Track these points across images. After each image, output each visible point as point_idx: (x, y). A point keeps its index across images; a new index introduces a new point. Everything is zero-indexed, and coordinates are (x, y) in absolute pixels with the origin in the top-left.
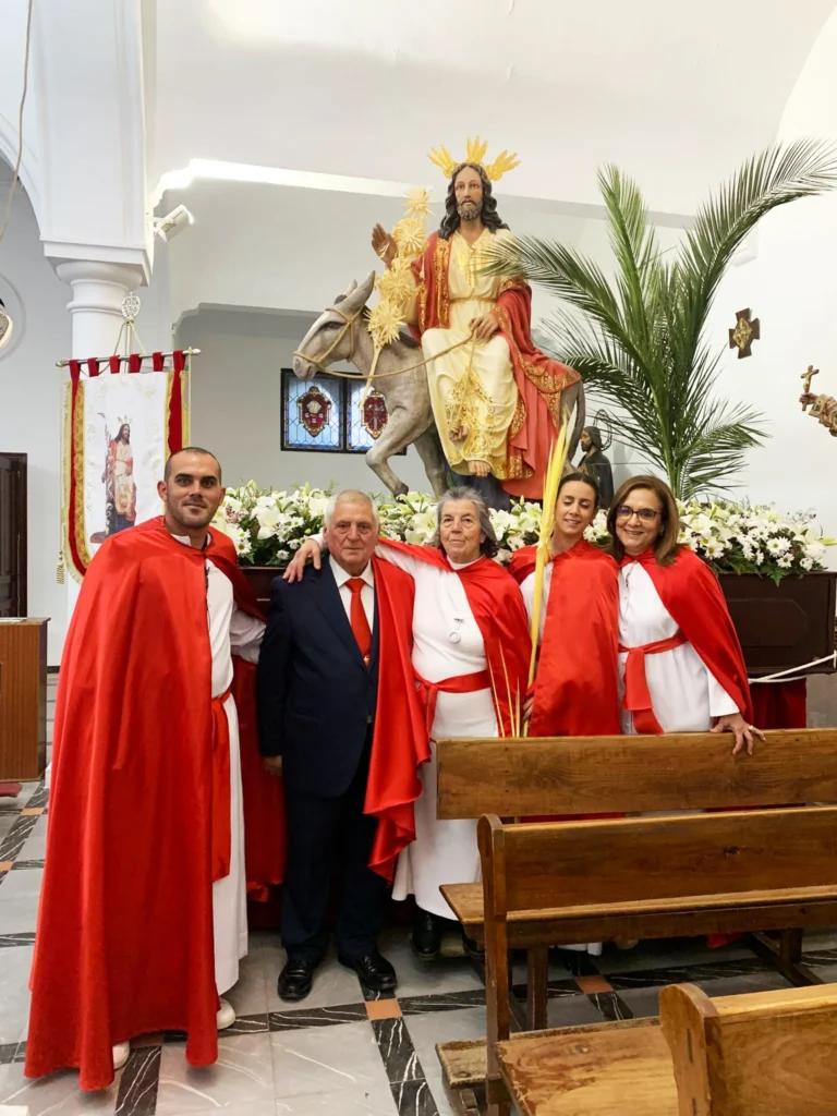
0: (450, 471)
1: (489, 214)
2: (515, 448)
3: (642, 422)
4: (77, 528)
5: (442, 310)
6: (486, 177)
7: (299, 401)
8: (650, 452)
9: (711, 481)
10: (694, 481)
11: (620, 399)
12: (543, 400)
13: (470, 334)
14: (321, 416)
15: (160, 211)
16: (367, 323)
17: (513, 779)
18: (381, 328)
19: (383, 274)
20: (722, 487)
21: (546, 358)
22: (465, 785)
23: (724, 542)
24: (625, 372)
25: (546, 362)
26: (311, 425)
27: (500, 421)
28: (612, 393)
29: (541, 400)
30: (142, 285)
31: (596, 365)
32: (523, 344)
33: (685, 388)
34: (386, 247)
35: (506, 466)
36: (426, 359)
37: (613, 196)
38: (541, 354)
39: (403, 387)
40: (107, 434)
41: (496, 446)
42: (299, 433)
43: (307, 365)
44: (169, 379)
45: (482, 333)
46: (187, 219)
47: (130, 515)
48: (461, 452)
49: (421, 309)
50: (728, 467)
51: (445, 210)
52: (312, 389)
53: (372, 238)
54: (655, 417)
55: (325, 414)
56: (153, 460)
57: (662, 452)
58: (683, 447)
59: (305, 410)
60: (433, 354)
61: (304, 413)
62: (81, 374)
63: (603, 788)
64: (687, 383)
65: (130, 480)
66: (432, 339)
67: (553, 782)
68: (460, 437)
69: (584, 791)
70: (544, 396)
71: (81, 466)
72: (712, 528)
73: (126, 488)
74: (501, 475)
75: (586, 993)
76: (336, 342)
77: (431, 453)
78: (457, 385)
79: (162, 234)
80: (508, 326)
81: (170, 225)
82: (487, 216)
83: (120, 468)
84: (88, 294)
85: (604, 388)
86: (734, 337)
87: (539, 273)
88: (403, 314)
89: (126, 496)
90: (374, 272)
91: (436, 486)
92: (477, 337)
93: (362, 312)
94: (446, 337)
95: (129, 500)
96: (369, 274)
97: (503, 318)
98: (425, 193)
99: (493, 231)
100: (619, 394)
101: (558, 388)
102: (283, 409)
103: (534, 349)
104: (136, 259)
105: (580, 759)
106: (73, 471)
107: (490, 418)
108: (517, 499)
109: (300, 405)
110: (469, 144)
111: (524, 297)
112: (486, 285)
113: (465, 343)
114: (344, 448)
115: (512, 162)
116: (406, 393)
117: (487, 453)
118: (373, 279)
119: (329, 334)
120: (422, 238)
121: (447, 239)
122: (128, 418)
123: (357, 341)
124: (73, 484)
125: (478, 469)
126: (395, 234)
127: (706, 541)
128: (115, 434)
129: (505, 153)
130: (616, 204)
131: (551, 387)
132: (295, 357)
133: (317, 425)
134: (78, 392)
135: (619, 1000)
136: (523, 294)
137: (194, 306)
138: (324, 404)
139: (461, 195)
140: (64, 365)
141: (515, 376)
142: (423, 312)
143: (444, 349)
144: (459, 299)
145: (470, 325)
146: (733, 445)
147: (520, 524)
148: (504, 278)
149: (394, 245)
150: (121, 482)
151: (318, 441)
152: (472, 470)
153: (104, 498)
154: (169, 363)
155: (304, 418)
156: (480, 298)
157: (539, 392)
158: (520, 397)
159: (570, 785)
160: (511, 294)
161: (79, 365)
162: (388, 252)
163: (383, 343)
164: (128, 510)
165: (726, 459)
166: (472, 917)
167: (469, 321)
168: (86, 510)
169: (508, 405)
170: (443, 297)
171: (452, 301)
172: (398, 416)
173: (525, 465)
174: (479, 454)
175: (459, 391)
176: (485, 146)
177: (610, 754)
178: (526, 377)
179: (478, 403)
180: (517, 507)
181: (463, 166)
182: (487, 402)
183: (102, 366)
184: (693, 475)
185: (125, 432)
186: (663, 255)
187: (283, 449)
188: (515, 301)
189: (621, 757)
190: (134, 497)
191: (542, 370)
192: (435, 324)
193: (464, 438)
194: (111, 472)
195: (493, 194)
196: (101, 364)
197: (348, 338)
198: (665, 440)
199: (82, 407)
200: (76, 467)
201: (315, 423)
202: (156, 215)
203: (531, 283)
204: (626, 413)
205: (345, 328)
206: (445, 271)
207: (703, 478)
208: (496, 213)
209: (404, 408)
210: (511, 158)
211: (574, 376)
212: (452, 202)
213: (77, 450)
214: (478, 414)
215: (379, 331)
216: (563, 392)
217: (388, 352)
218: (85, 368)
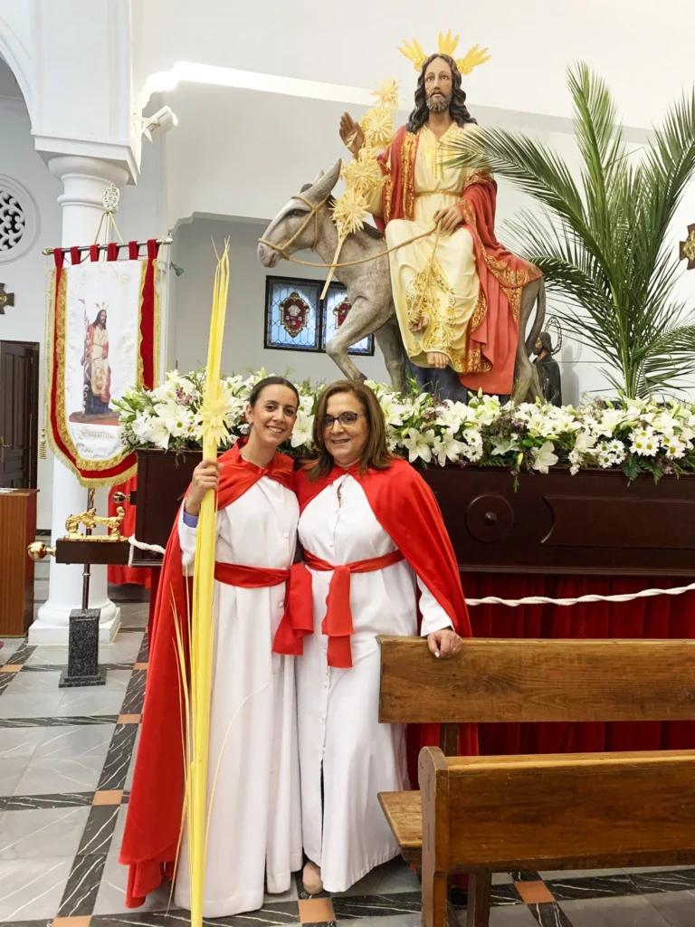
0: (409, 362)
1: (457, 108)
2: (475, 342)
3: (601, 322)
4: (58, 408)
5: (408, 204)
6: (456, 69)
7: (281, 305)
8: (607, 352)
9: (667, 382)
10: (649, 381)
11: (580, 298)
12: (506, 295)
13: (433, 225)
14: (300, 319)
15: (147, 113)
16: (332, 212)
17: (459, 683)
18: (345, 216)
19: (349, 163)
20: (678, 388)
21: (509, 253)
22: (409, 688)
23: (685, 442)
24: (585, 272)
25: (509, 257)
26: (291, 327)
27: (461, 313)
28: (573, 293)
29: (502, 295)
30: (128, 183)
31: (556, 265)
32: (486, 239)
33: (645, 288)
34: (353, 137)
35: (465, 360)
36: (389, 248)
37: (582, 95)
38: (504, 248)
39: (365, 277)
40: (86, 319)
41: (455, 339)
42: (279, 334)
43: (270, 253)
44: (144, 267)
45: (447, 225)
46: (170, 119)
47: (104, 396)
48: (421, 343)
49: (386, 201)
50: (684, 368)
51: (414, 103)
52: (293, 294)
53: (339, 127)
54: (613, 317)
55: (303, 317)
56: (126, 345)
57: (619, 351)
58: (640, 347)
59: (286, 313)
60: (396, 244)
61: (285, 316)
62: (65, 261)
63: (555, 696)
64: (647, 284)
65: (105, 364)
66: (396, 229)
67: (503, 688)
68: (420, 328)
69: (535, 699)
70: (505, 290)
71: (63, 350)
72: (674, 428)
73: (102, 371)
74: (459, 368)
75: (526, 903)
76: (301, 229)
77: (391, 345)
78: (420, 275)
79: (148, 134)
80: (472, 220)
81: (155, 124)
82: (456, 109)
83: (97, 352)
84: (77, 188)
85: (565, 288)
86: (685, 249)
87: (507, 166)
88: (368, 204)
89: (101, 378)
90: (340, 160)
91: (394, 378)
92: (441, 229)
93: (327, 201)
94: (410, 229)
95: (104, 383)
96: (336, 162)
97: (468, 211)
98: (394, 83)
99: (461, 125)
100: (581, 294)
101: (519, 283)
102: (267, 312)
103: (497, 244)
104: (121, 155)
105: (532, 666)
106: (55, 353)
107: (451, 310)
108: (475, 393)
109: (282, 308)
110: (440, 37)
111: (490, 190)
112: (452, 177)
113: (429, 234)
114: (319, 348)
115: (483, 56)
116: (368, 284)
117: (446, 345)
118: (339, 166)
119: (293, 221)
120: (390, 127)
121: (415, 133)
122: (106, 305)
123: (321, 230)
124: (56, 367)
125: (437, 361)
126: (363, 123)
127: (668, 440)
128: (93, 319)
129: (475, 48)
130: (585, 104)
131: (513, 283)
132: (260, 244)
133: (296, 327)
134: (61, 280)
135: (562, 913)
136: (489, 188)
137: (188, 214)
138: (303, 308)
139: (430, 86)
140: (51, 253)
141: (477, 269)
142: (388, 204)
143: (407, 239)
144: (424, 192)
145: (435, 218)
146: (690, 347)
147: (477, 417)
148: (470, 171)
149: (361, 135)
150: (98, 364)
151: (296, 341)
152: (430, 361)
153: (82, 380)
154: (144, 251)
155: (285, 320)
156: (445, 192)
157: (501, 285)
158: (482, 290)
159: (520, 691)
160: (476, 188)
161: (63, 254)
162: (355, 143)
163: (347, 232)
164: (103, 392)
165: (682, 360)
166: (409, 839)
167: (434, 213)
168: (66, 391)
169: (470, 298)
170: (409, 190)
171: (417, 195)
172: (360, 306)
173: (484, 359)
174: (437, 347)
175: (421, 282)
176: (457, 39)
177: (564, 660)
178: (488, 271)
179: (439, 294)
180: (474, 400)
181: (434, 57)
182: (448, 293)
183: (84, 254)
184: (649, 375)
185: (102, 318)
186: (630, 157)
187: (266, 347)
188: (480, 197)
189: (576, 664)
190: (109, 380)
191: (505, 265)
192: (401, 216)
193: (424, 329)
194: (88, 356)
195: (463, 87)
196: (83, 253)
197: (311, 227)
198: (623, 340)
199: (65, 293)
200: (58, 350)
201: (294, 325)
202: (144, 116)
203: (497, 177)
204: (585, 312)
205: (310, 215)
206: (412, 164)
207: (659, 379)
208: (464, 107)
209: (366, 299)
210: (483, 52)
211: (536, 272)
212: (421, 95)
213: (59, 334)
214: (439, 305)
215: (343, 220)
216: (525, 287)
217: (352, 242)
218: (68, 256)
